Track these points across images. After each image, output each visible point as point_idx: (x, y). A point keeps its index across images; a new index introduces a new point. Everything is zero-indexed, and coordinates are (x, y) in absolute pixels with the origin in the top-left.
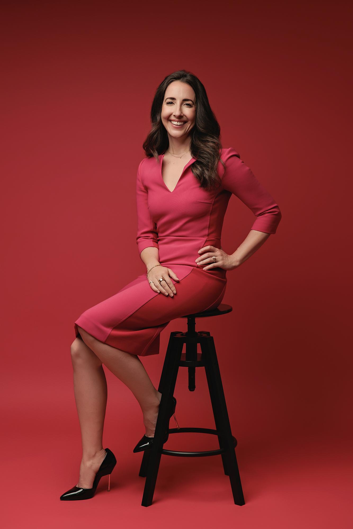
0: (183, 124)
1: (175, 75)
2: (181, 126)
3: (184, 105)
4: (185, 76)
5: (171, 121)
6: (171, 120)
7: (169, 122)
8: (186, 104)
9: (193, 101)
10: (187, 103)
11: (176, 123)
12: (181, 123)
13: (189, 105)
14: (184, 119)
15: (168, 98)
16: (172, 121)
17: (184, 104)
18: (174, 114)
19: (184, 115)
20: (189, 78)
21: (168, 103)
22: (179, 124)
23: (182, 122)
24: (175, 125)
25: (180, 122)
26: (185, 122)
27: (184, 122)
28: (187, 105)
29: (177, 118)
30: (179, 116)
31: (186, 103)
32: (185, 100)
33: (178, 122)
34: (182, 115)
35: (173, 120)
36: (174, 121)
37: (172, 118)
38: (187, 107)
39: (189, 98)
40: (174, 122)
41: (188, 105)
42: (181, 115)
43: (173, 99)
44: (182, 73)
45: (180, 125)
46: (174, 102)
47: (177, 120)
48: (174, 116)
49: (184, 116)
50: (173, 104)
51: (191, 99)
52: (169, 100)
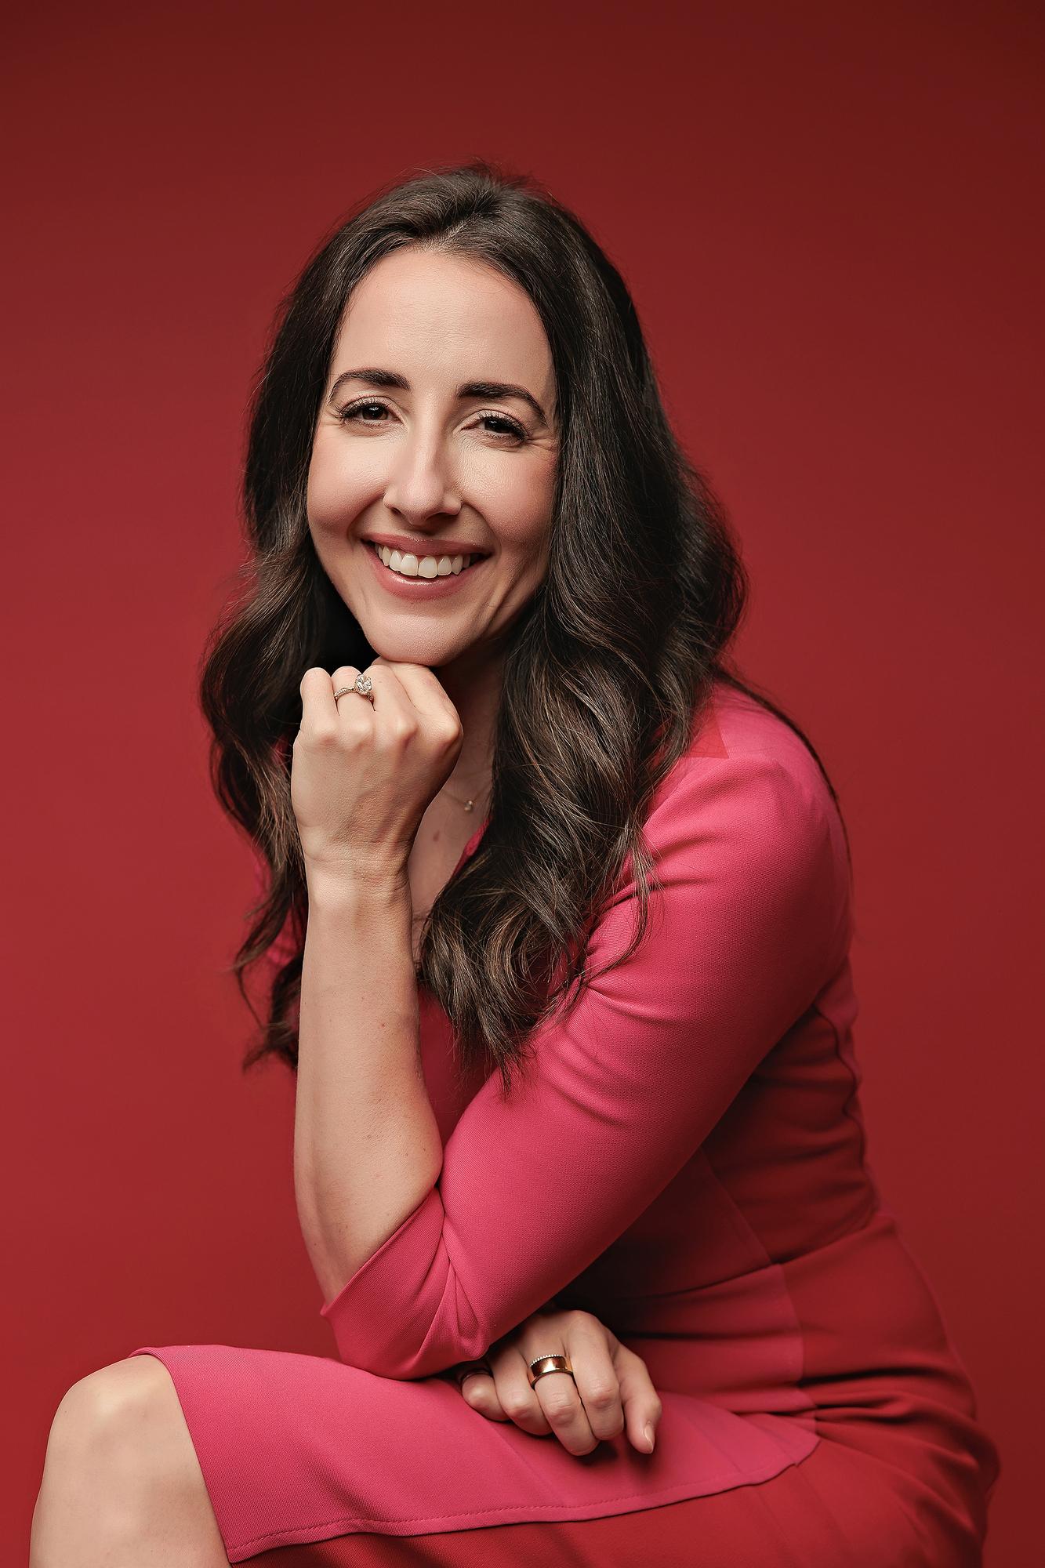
0: (463, 569)
1: (418, 202)
2: (442, 583)
3: (469, 428)
4: (487, 208)
5: (372, 545)
6: (377, 539)
7: (364, 556)
8: (488, 420)
9: (536, 395)
10: (488, 414)
12: (445, 566)
13: (510, 433)
14: (466, 533)
15: (346, 377)
16: (382, 545)
17: (463, 425)
18: (390, 498)
19: (466, 504)
21: (353, 414)
22: (430, 567)
23: (452, 556)
24: (399, 573)
25: (438, 556)
26: (476, 557)
27: (471, 555)
28: (495, 430)
29: (416, 529)
30: (430, 512)
31: (484, 414)
32: (474, 393)
33: (420, 557)
34: (453, 503)
35: (386, 539)
36: (392, 547)
37: (383, 525)
38: (492, 446)
39: (506, 378)
40: (396, 555)
41: (496, 426)
42: (441, 504)
43: (388, 381)
44: (459, 187)
45: (438, 577)
46: (393, 407)
47: (416, 538)
48: (395, 512)
50: (390, 417)
51: (519, 384)
52: (357, 393)
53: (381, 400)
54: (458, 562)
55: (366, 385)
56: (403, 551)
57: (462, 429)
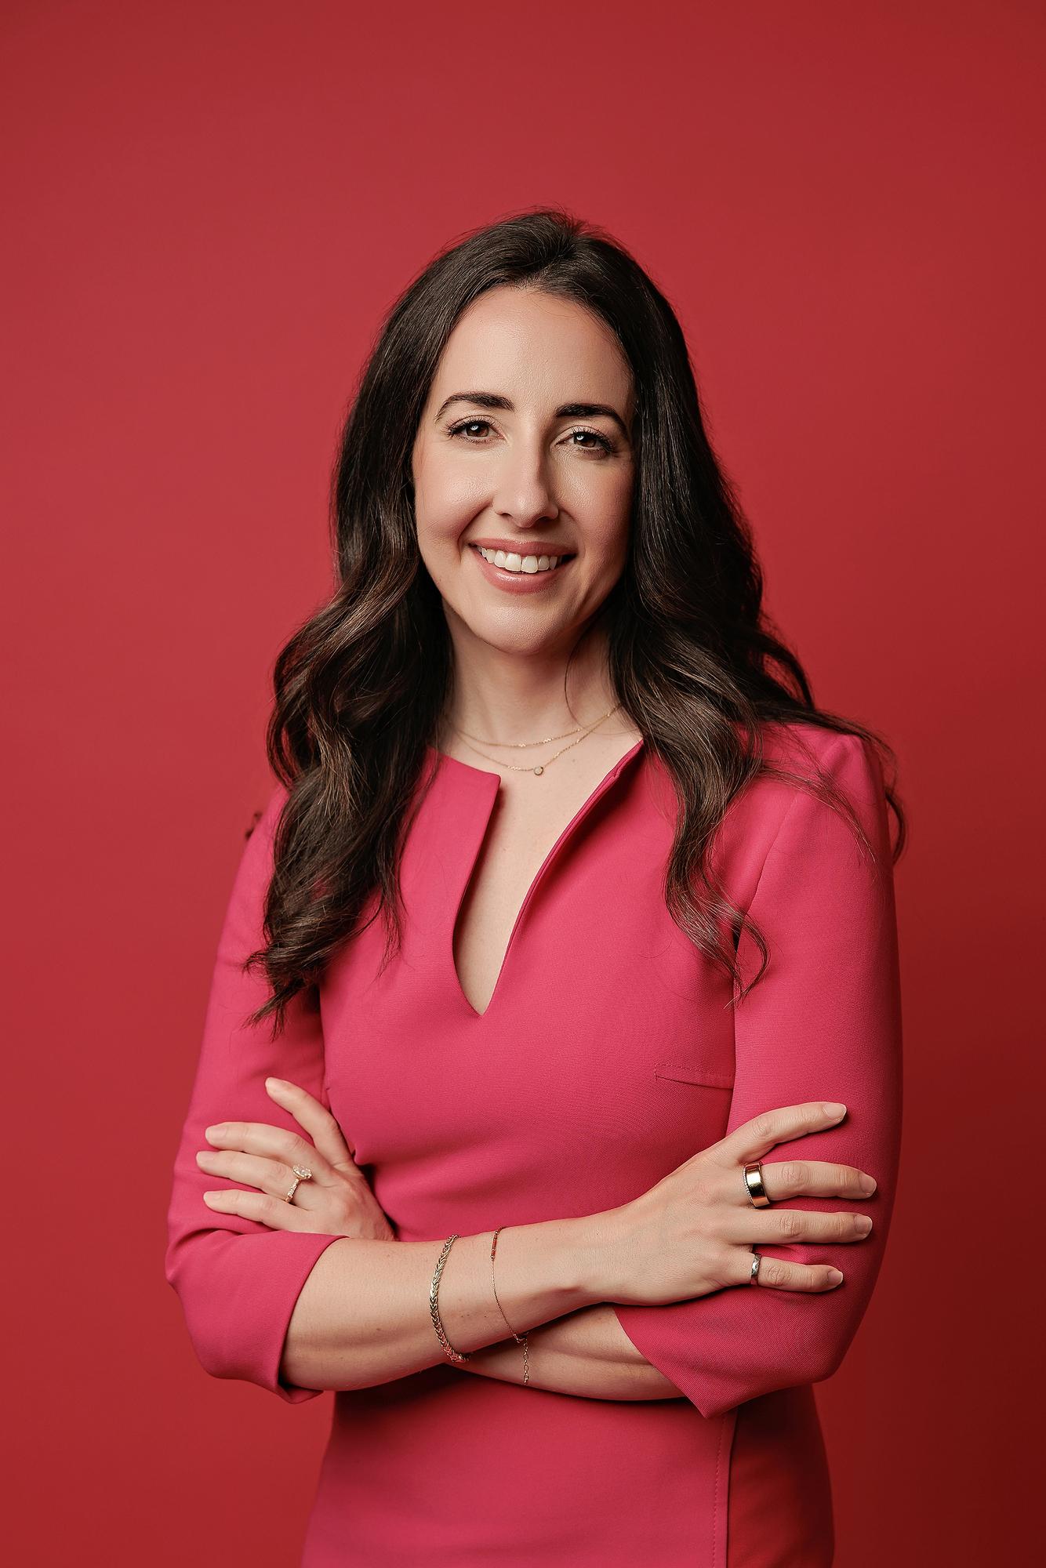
0: (557, 566)
2: (542, 577)
3: (562, 442)
5: (480, 547)
6: (483, 543)
7: (468, 556)
8: (576, 435)
9: (620, 412)
10: (581, 429)
11: (511, 561)
12: (544, 562)
13: (597, 445)
15: (455, 400)
16: (490, 547)
17: (558, 439)
18: (499, 505)
19: (562, 510)
20: (587, 262)
21: (458, 430)
22: (530, 565)
23: (549, 554)
24: (504, 570)
25: (538, 556)
26: (567, 557)
27: (564, 553)
28: (583, 443)
29: (523, 530)
30: (537, 516)
31: (576, 430)
32: (570, 412)
33: (523, 555)
34: (555, 509)
35: (493, 541)
36: (496, 549)
37: (490, 529)
38: (583, 458)
39: (595, 399)
40: (501, 554)
41: (588, 438)
43: (494, 401)
45: (539, 573)
46: (496, 425)
47: (523, 540)
48: (505, 515)
49: (564, 516)
50: (491, 433)
51: (607, 403)
52: (464, 412)
53: (487, 419)
54: (554, 561)
55: (473, 405)
56: (506, 551)
57: (557, 444)
